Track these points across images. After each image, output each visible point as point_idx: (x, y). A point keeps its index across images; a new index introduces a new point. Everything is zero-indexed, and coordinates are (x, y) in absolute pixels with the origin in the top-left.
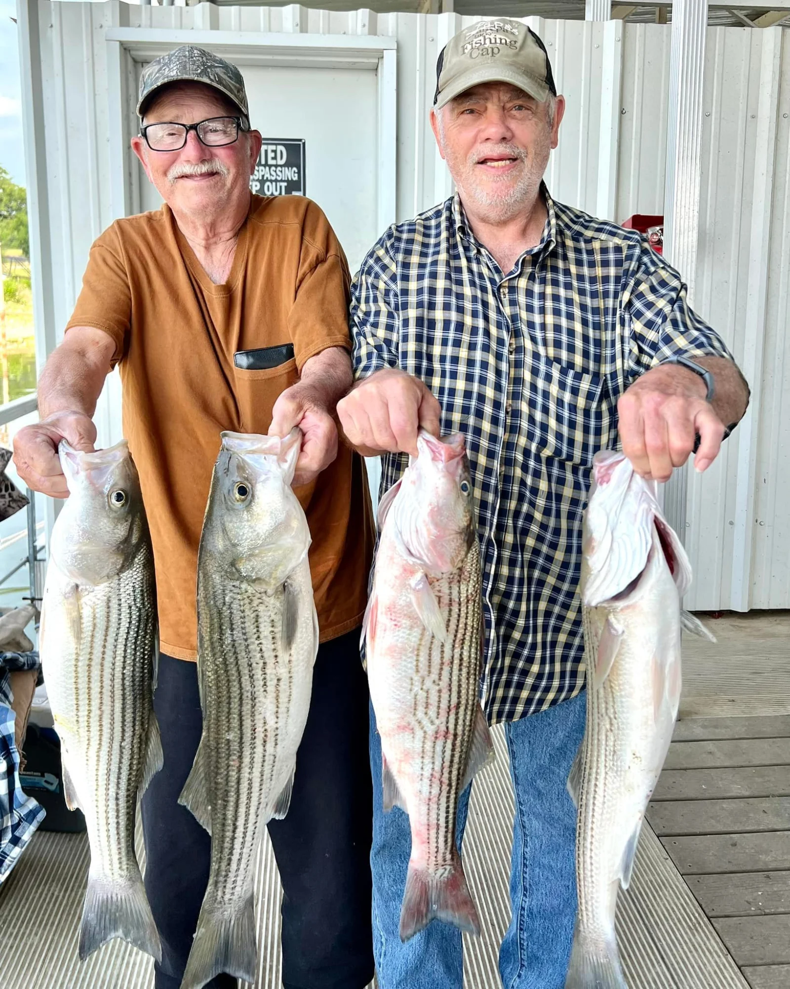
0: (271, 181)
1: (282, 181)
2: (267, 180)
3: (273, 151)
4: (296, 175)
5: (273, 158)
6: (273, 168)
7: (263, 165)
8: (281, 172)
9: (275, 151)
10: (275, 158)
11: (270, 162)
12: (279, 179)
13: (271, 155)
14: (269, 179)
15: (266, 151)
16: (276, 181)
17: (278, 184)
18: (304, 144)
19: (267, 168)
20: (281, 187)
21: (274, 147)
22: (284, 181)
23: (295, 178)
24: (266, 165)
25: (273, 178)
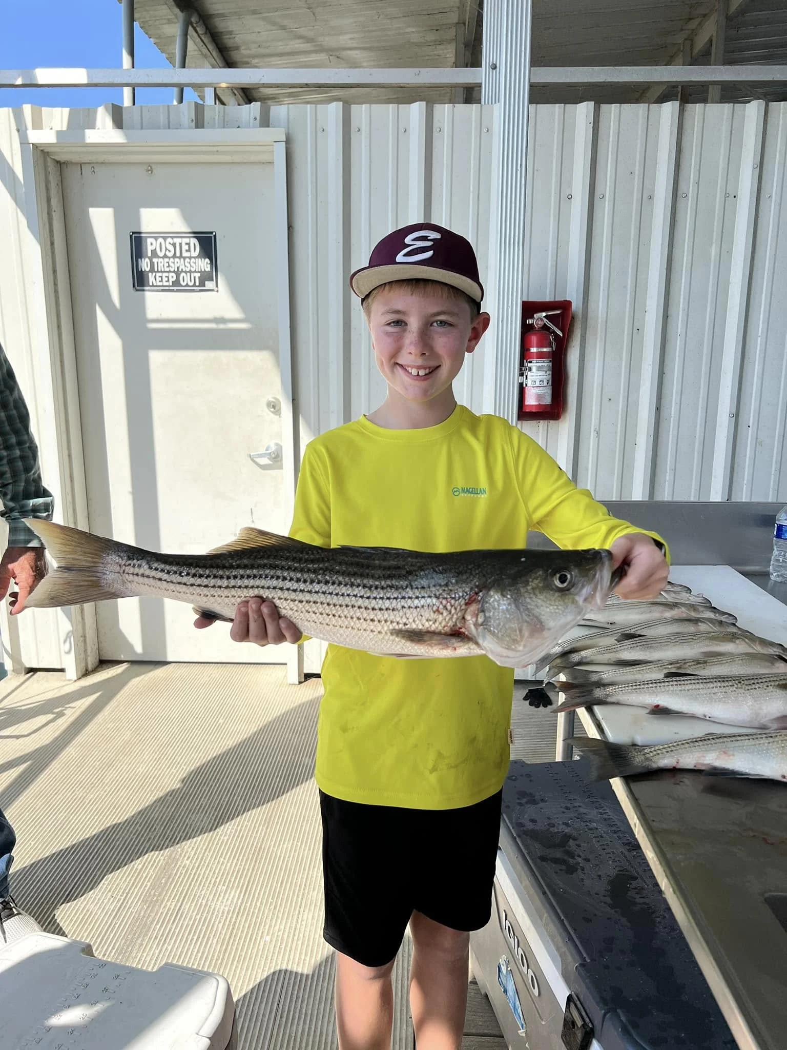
0: (186, 272)
1: (195, 271)
2: (182, 271)
3: (186, 244)
4: (209, 266)
5: (187, 251)
6: (187, 260)
7: (178, 257)
8: (195, 263)
9: (188, 244)
10: (189, 250)
11: (185, 254)
12: (193, 270)
13: (185, 247)
14: (184, 270)
15: (181, 244)
16: (190, 272)
17: (192, 274)
18: (215, 236)
19: (182, 260)
20: (195, 277)
21: (187, 240)
22: (198, 272)
23: (208, 269)
24: (181, 257)
25: (188, 270)
